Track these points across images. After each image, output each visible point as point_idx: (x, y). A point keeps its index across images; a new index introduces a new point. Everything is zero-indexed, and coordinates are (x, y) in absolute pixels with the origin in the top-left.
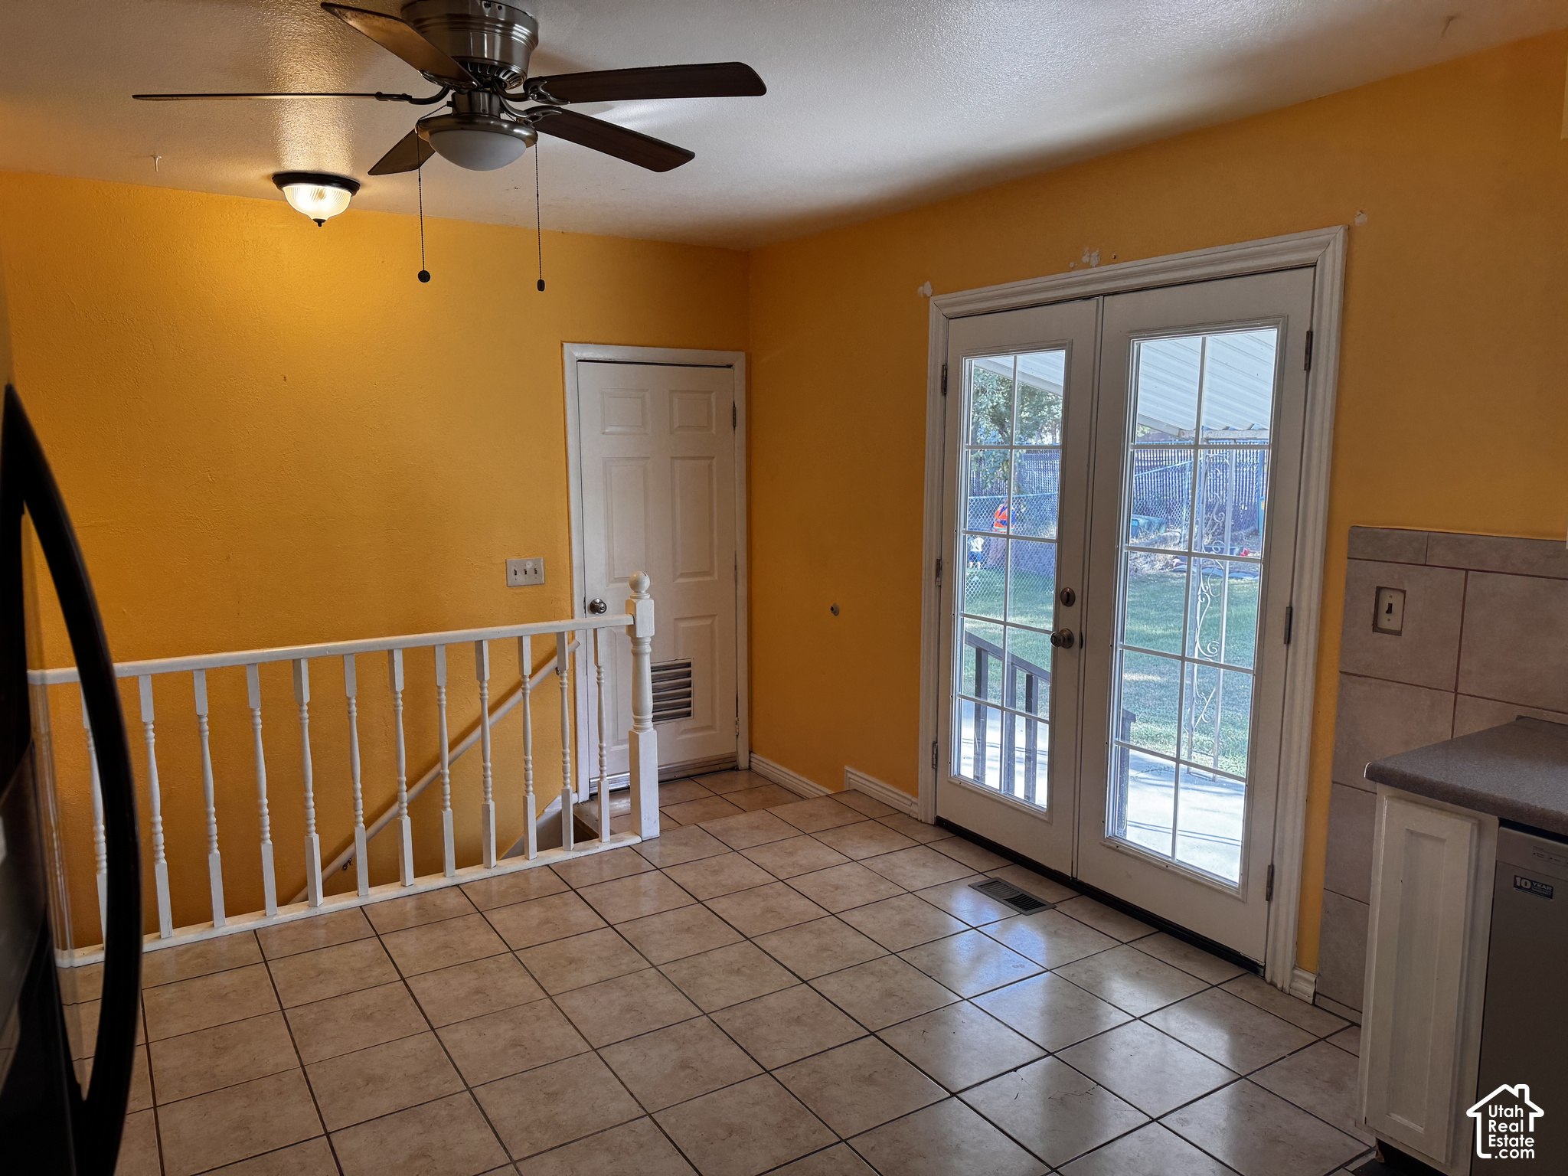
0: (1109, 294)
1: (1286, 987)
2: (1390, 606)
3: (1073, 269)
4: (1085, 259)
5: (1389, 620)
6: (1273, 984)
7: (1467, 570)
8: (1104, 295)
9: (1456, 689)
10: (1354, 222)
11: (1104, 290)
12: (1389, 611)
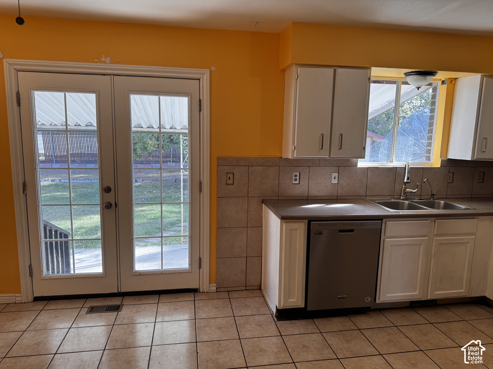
0: (116, 75)
1: (208, 291)
2: (230, 177)
3: (97, 62)
4: (103, 59)
5: (230, 181)
6: (203, 292)
7: (249, 166)
8: (114, 75)
9: (248, 196)
10: (211, 69)
11: (114, 73)
12: (230, 179)
